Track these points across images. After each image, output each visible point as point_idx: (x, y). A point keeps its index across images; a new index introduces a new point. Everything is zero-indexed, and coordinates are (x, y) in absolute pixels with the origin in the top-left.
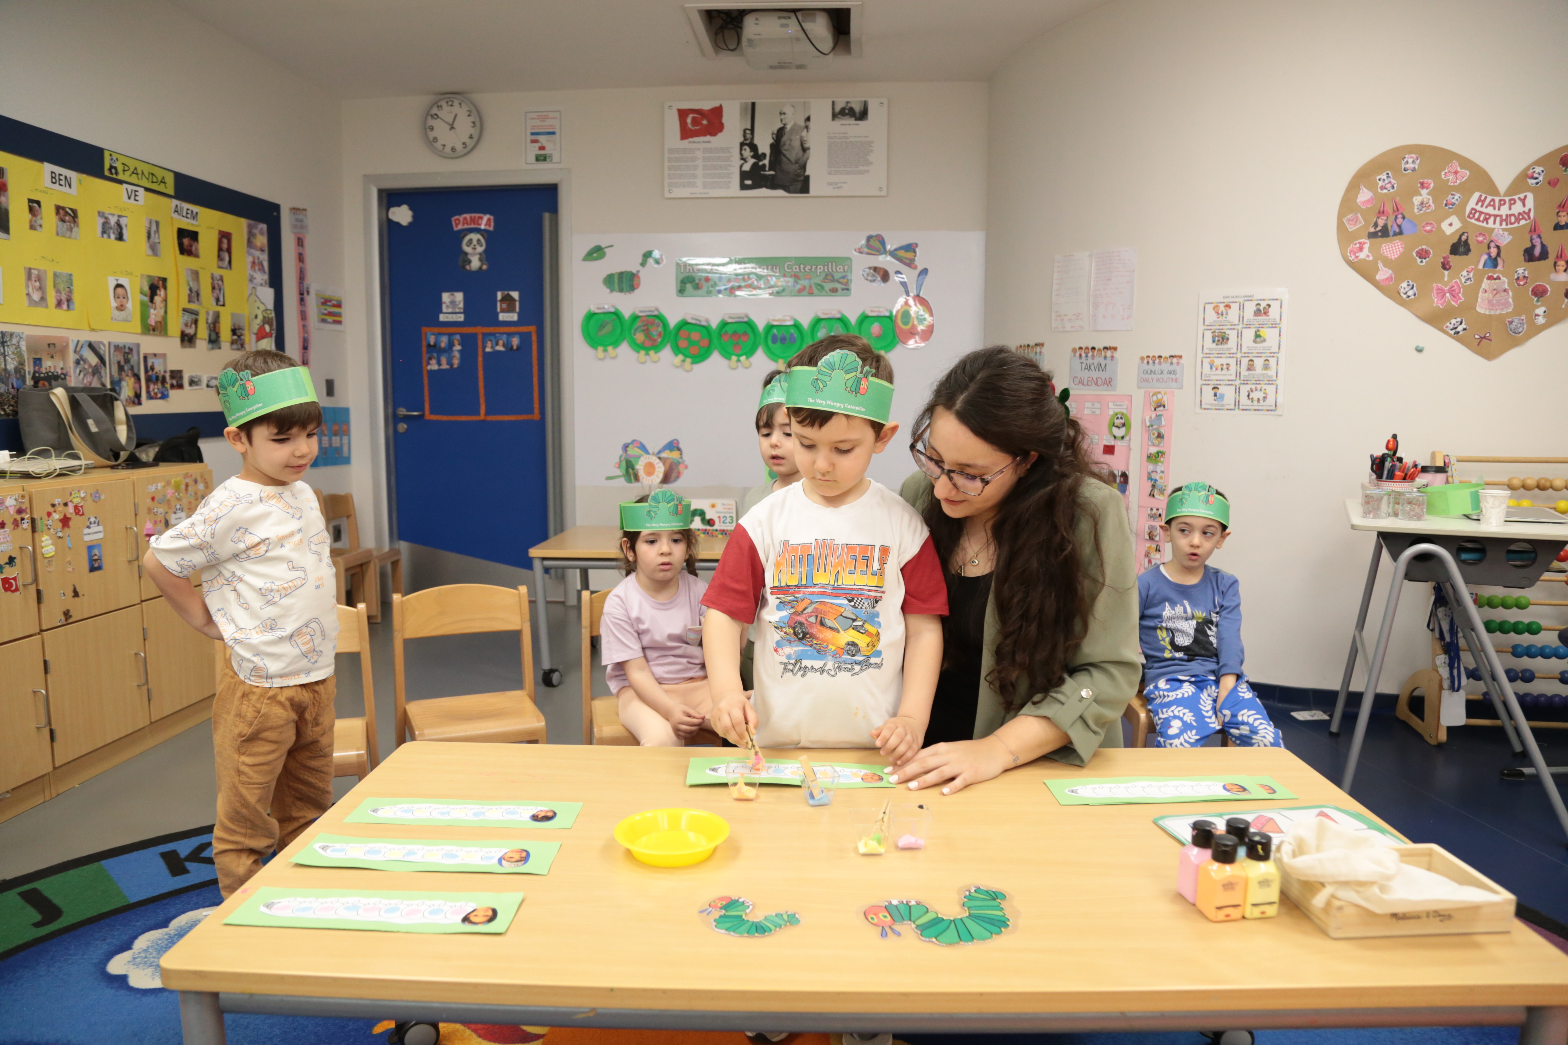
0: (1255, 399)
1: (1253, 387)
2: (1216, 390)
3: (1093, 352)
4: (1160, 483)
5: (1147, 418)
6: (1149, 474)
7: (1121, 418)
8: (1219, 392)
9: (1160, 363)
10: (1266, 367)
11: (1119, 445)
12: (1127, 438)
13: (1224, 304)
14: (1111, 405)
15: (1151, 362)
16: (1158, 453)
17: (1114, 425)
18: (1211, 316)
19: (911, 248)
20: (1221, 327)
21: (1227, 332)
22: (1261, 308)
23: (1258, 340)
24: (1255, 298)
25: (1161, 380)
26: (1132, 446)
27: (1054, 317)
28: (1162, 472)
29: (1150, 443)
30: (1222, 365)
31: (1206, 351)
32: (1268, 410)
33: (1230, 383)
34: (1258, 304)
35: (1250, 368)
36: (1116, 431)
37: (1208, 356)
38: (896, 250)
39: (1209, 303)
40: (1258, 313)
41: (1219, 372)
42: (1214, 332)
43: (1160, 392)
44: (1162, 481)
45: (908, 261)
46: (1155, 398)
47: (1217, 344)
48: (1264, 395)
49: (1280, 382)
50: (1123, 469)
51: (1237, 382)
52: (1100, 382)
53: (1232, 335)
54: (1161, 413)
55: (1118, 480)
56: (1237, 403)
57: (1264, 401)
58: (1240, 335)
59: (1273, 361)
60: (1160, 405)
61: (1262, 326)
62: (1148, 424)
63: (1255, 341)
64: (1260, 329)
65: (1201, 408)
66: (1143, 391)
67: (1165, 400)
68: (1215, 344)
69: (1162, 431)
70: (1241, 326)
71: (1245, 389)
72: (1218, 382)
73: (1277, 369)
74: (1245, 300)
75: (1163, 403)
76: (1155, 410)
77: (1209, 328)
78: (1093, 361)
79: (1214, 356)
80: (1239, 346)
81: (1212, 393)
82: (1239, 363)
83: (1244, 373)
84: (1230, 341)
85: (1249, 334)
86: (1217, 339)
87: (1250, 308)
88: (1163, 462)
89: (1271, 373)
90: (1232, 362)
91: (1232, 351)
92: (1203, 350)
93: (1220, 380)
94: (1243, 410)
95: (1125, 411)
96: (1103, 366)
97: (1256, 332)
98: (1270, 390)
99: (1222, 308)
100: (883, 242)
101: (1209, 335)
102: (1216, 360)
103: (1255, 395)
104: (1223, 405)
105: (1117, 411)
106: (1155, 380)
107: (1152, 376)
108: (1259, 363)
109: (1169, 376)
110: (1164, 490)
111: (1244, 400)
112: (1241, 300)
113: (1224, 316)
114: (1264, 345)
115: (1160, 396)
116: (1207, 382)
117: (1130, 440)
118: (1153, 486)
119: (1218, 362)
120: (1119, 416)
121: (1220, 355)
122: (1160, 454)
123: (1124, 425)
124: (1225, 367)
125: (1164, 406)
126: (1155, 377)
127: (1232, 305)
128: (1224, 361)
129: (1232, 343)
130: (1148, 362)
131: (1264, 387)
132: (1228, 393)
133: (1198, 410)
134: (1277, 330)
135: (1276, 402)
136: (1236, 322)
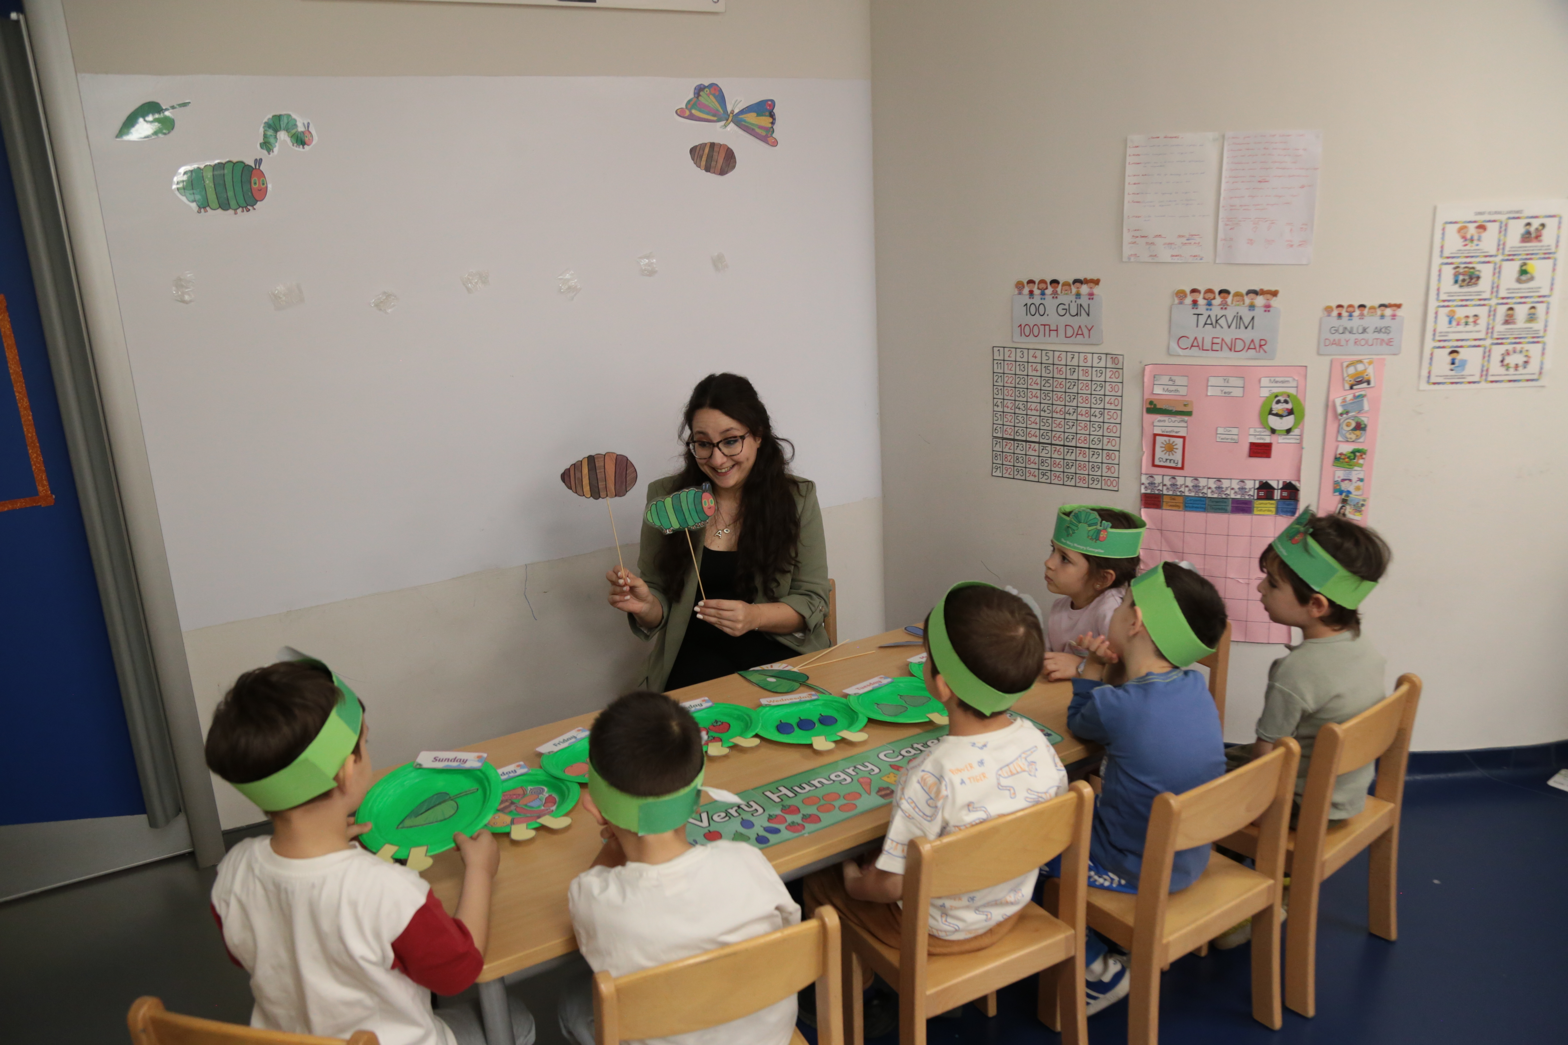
0: (1512, 365)
1: (1510, 347)
2: (1454, 355)
3: (1224, 298)
4: (1355, 496)
5: (1338, 402)
6: (1336, 483)
7: (1286, 402)
8: (1459, 357)
9: (1362, 316)
10: (1532, 318)
11: (1279, 444)
12: (1296, 432)
13: (1476, 225)
14: (1265, 382)
15: (1345, 314)
16: (1354, 452)
17: (1271, 413)
18: (1453, 243)
19: (766, 108)
20: (1468, 260)
21: (1478, 267)
22: (1532, 229)
23: (1524, 278)
24: (1526, 214)
25: (1363, 342)
26: (1305, 445)
27: (1127, 237)
28: (1361, 480)
29: (1340, 439)
30: (1467, 317)
31: (1443, 297)
32: (1528, 380)
33: (1477, 343)
34: (1529, 224)
35: (1509, 320)
36: (1274, 422)
37: (1446, 304)
38: (742, 112)
39: (1451, 223)
40: (1527, 237)
41: (1461, 328)
42: (1458, 267)
43: (1360, 361)
44: (1359, 493)
45: (764, 133)
46: (1351, 370)
47: (1461, 286)
48: (1525, 359)
49: (1549, 339)
50: (1288, 477)
51: (1488, 342)
52: (1239, 345)
53: (1486, 272)
54: (1363, 393)
55: (1277, 495)
56: (1485, 372)
57: (1525, 367)
58: (1497, 271)
59: (1541, 309)
60: (1360, 380)
61: (1530, 256)
62: (1340, 410)
63: (1519, 281)
64: (1528, 262)
65: (1428, 382)
66: (1327, 359)
67: (1371, 372)
68: (1457, 286)
69: (1364, 419)
70: (1500, 257)
71: (1498, 352)
72: (1460, 343)
73: (1546, 321)
74: (1510, 218)
75: (1366, 378)
76: (1351, 388)
77: (1450, 261)
78: (1224, 312)
79: (1455, 303)
80: (1495, 288)
81: (1449, 359)
82: (1492, 313)
83: (1500, 328)
84: (1481, 282)
85: (1511, 269)
86: (1461, 277)
87: (1517, 229)
88: (1361, 466)
89: (1538, 326)
90: (1483, 312)
91: (1484, 296)
92: (1438, 294)
93: (1462, 340)
94: (1492, 382)
95: (1292, 391)
96: (1247, 320)
97: (1522, 266)
98: (1535, 350)
99: (1472, 230)
100: (721, 99)
101: (1448, 272)
102: (1457, 309)
103: (1511, 360)
104: (1463, 377)
105: (1276, 390)
106: (1351, 342)
107: (1347, 336)
108: (1521, 312)
109: (1377, 335)
110: (1363, 505)
111: (1495, 368)
112: (1503, 218)
113: (1475, 242)
114: (1531, 284)
115: (1360, 367)
116: (1442, 344)
117: (1301, 436)
118: (1344, 501)
119: (1461, 313)
120: (1282, 399)
121: (1464, 303)
122: (1358, 454)
123: (1290, 412)
124: (1471, 320)
125: (1368, 382)
126: (1352, 337)
127: (1488, 225)
128: (1470, 311)
129: (1484, 285)
130: (1340, 315)
131: (1527, 347)
132: (1471, 357)
133: (1424, 386)
134: (1550, 262)
135: (1541, 368)
136: (1493, 251)
